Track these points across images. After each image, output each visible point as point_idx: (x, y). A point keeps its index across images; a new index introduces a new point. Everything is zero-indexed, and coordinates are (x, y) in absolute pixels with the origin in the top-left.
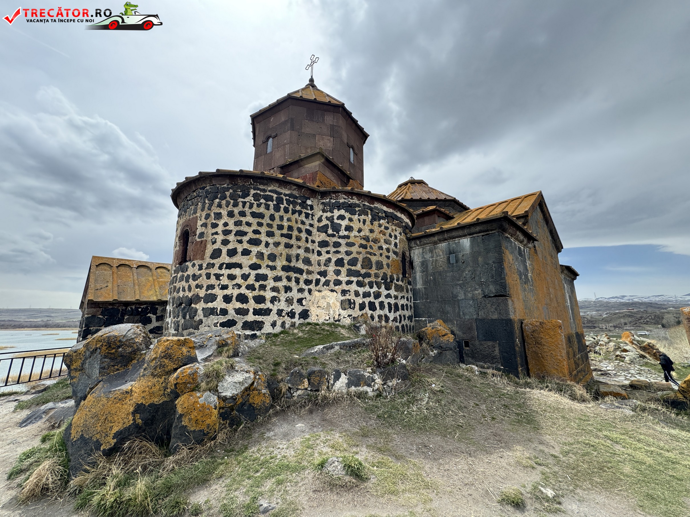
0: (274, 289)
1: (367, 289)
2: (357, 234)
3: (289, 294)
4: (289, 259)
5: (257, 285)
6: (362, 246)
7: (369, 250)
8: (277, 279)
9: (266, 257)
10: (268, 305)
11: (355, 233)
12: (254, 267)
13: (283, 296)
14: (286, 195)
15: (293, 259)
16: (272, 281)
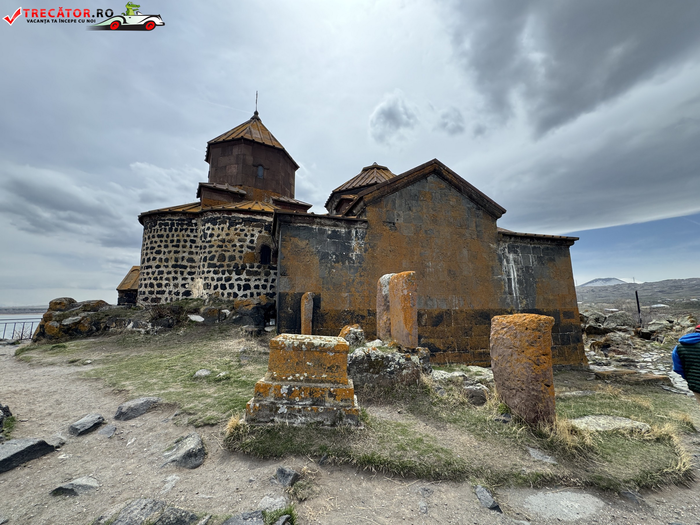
0: (167, 279)
1: (220, 275)
2: (216, 238)
3: (176, 282)
4: (176, 260)
5: (159, 278)
6: (220, 246)
7: (224, 248)
8: (169, 273)
9: (163, 260)
10: (164, 288)
11: (215, 238)
12: (158, 267)
13: (172, 283)
14: (176, 220)
15: (179, 260)
16: (166, 274)
